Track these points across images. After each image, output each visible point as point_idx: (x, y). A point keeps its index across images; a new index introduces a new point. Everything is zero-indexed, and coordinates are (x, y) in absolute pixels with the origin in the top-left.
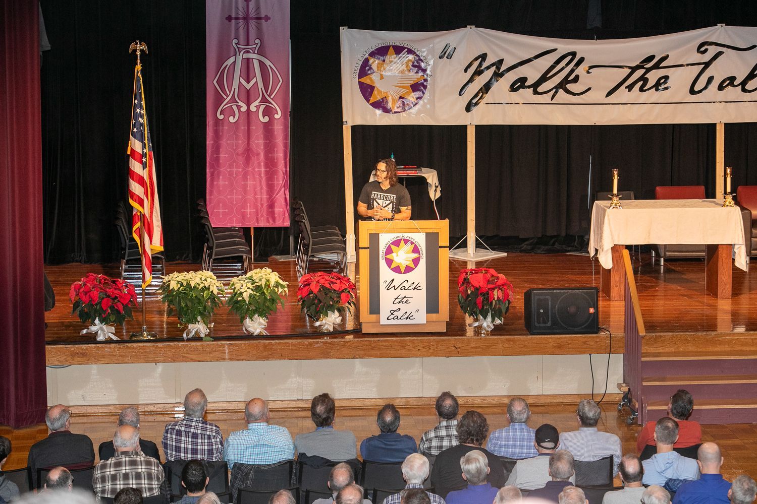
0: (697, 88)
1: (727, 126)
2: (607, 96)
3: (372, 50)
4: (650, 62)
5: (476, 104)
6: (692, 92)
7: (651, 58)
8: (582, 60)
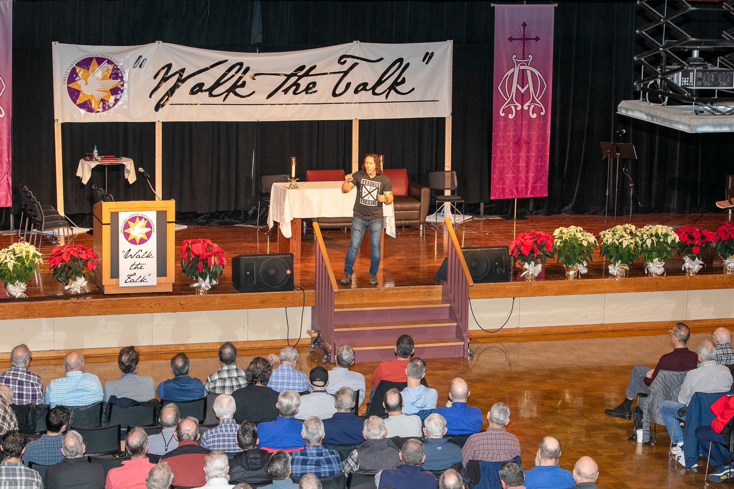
0: (338, 92)
1: (362, 122)
2: (268, 98)
3: (78, 61)
4: (302, 71)
5: (163, 105)
6: (334, 94)
7: (302, 68)
8: (247, 69)
